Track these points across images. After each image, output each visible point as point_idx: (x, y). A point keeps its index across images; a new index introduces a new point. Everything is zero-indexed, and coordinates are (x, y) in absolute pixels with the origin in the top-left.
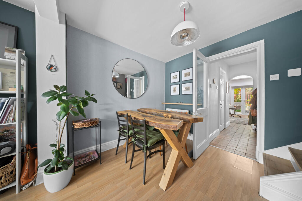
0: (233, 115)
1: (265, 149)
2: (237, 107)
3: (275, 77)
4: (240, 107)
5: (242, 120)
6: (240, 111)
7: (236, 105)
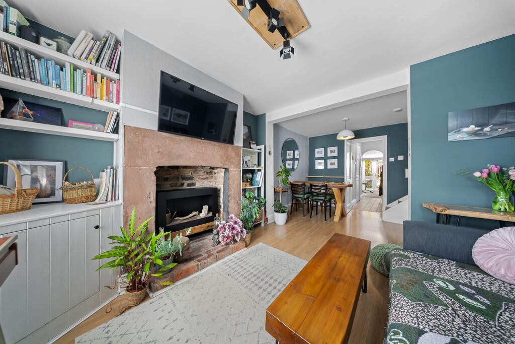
0: (365, 191)
1: (387, 204)
2: (368, 181)
3: (392, 160)
4: (371, 181)
5: (373, 195)
6: (371, 187)
7: (367, 180)
